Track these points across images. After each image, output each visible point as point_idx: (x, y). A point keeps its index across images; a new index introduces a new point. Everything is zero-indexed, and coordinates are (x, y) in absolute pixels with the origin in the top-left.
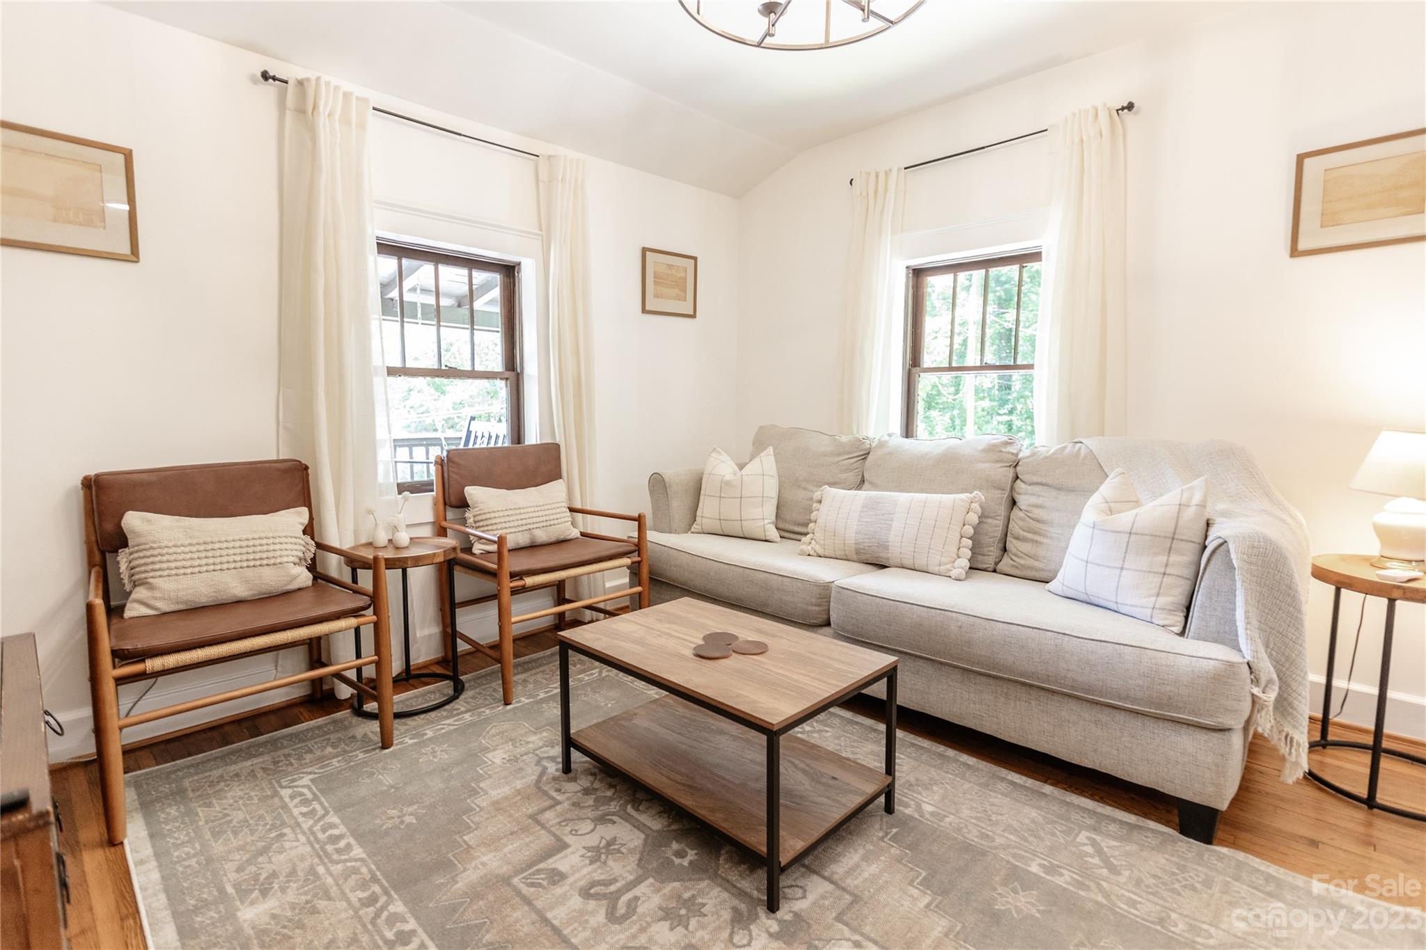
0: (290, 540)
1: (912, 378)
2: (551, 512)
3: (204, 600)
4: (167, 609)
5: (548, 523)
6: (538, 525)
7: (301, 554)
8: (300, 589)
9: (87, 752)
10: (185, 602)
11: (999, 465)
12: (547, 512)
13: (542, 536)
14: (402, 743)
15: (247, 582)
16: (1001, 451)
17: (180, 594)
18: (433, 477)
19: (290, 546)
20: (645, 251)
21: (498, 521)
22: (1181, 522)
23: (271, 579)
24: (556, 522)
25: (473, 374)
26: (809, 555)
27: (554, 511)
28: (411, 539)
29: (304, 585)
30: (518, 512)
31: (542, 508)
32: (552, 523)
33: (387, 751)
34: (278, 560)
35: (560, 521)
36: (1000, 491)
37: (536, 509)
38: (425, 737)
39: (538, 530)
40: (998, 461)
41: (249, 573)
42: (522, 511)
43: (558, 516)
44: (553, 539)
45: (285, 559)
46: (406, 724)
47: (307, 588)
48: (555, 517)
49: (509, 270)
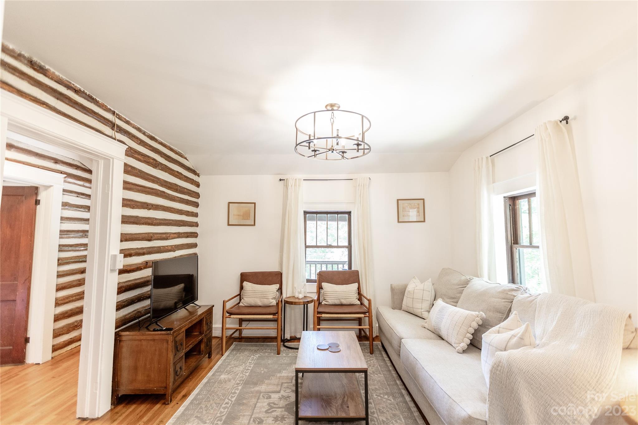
0: (272, 292)
1: (512, 249)
2: (348, 294)
3: (253, 304)
4: (246, 305)
5: (347, 298)
6: (342, 298)
7: (275, 297)
8: (273, 306)
9: (237, 336)
10: (249, 304)
11: (503, 300)
12: (346, 294)
13: (344, 302)
14: (282, 355)
15: (261, 302)
16: (507, 294)
17: (249, 302)
18: (317, 279)
19: (271, 294)
20: (398, 200)
21: (329, 295)
22: (509, 344)
23: (266, 302)
24: (349, 298)
25: (338, 247)
26: (425, 328)
27: (349, 294)
28: (304, 296)
29: (274, 305)
30: (335, 292)
31: (345, 292)
32: (348, 298)
33: (278, 355)
34: (268, 297)
35: (351, 297)
36: (500, 314)
37: (342, 292)
38: (288, 355)
39: (343, 300)
40: (504, 299)
41: (262, 299)
42: (337, 292)
43: (350, 296)
44: (348, 303)
45: (269, 297)
46: (289, 351)
47: (275, 306)
48: (349, 296)
49: (349, 213)
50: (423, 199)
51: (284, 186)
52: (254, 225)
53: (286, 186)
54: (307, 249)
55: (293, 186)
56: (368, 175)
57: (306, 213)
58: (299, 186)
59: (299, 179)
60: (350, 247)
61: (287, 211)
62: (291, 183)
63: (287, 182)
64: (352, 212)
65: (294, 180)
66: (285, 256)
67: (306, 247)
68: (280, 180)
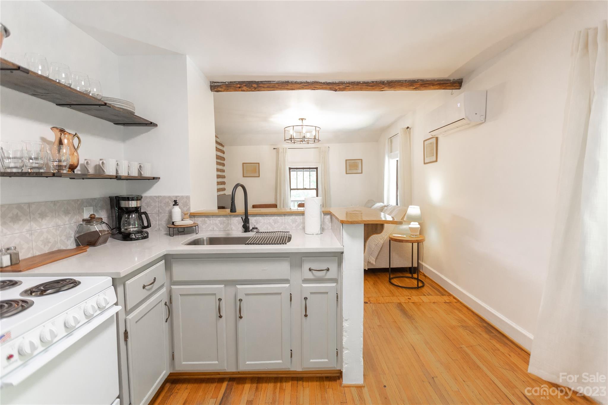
20: (346, 160)
25: (310, 189)
49: (317, 168)
50: (362, 160)
51: (276, 152)
52: (259, 176)
53: (278, 152)
54: (291, 191)
55: (282, 152)
56: (328, 145)
57: (290, 169)
58: (286, 152)
59: (286, 148)
60: (317, 189)
61: (279, 168)
62: (281, 150)
63: (278, 150)
64: (318, 168)
65: (283, 149)
66: (278, 194)
67: (291, 189)
68: (274, 149)
